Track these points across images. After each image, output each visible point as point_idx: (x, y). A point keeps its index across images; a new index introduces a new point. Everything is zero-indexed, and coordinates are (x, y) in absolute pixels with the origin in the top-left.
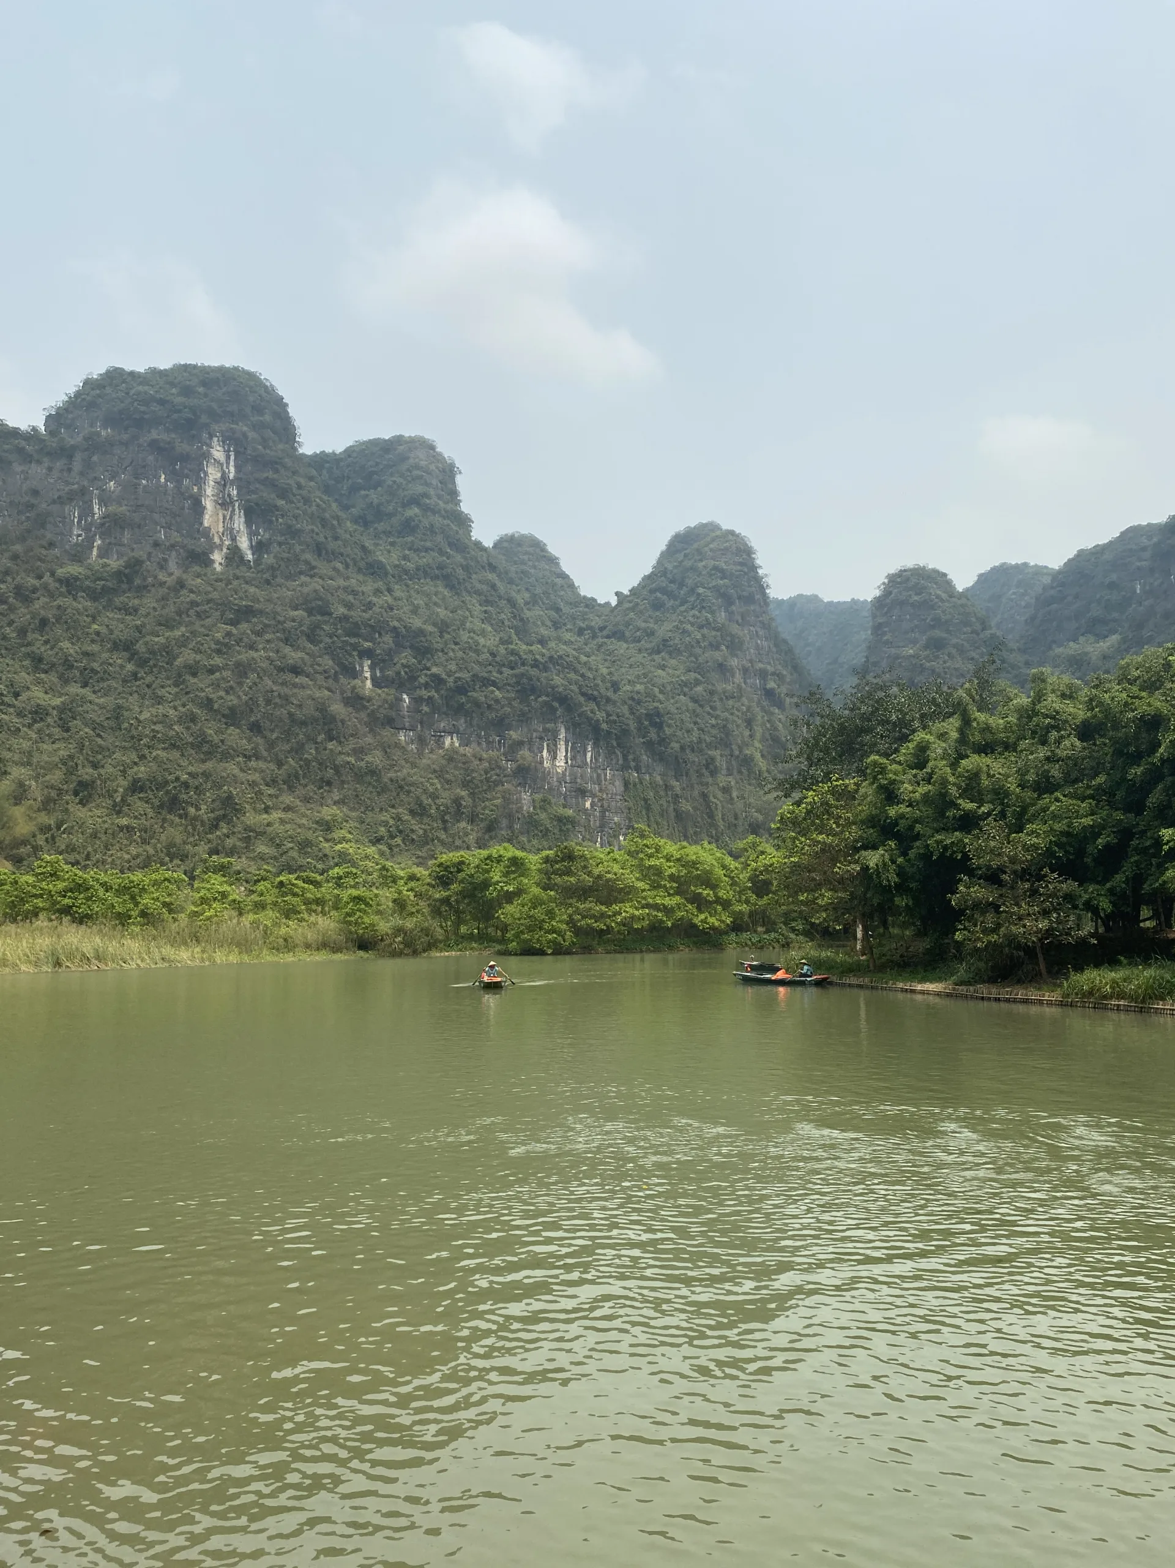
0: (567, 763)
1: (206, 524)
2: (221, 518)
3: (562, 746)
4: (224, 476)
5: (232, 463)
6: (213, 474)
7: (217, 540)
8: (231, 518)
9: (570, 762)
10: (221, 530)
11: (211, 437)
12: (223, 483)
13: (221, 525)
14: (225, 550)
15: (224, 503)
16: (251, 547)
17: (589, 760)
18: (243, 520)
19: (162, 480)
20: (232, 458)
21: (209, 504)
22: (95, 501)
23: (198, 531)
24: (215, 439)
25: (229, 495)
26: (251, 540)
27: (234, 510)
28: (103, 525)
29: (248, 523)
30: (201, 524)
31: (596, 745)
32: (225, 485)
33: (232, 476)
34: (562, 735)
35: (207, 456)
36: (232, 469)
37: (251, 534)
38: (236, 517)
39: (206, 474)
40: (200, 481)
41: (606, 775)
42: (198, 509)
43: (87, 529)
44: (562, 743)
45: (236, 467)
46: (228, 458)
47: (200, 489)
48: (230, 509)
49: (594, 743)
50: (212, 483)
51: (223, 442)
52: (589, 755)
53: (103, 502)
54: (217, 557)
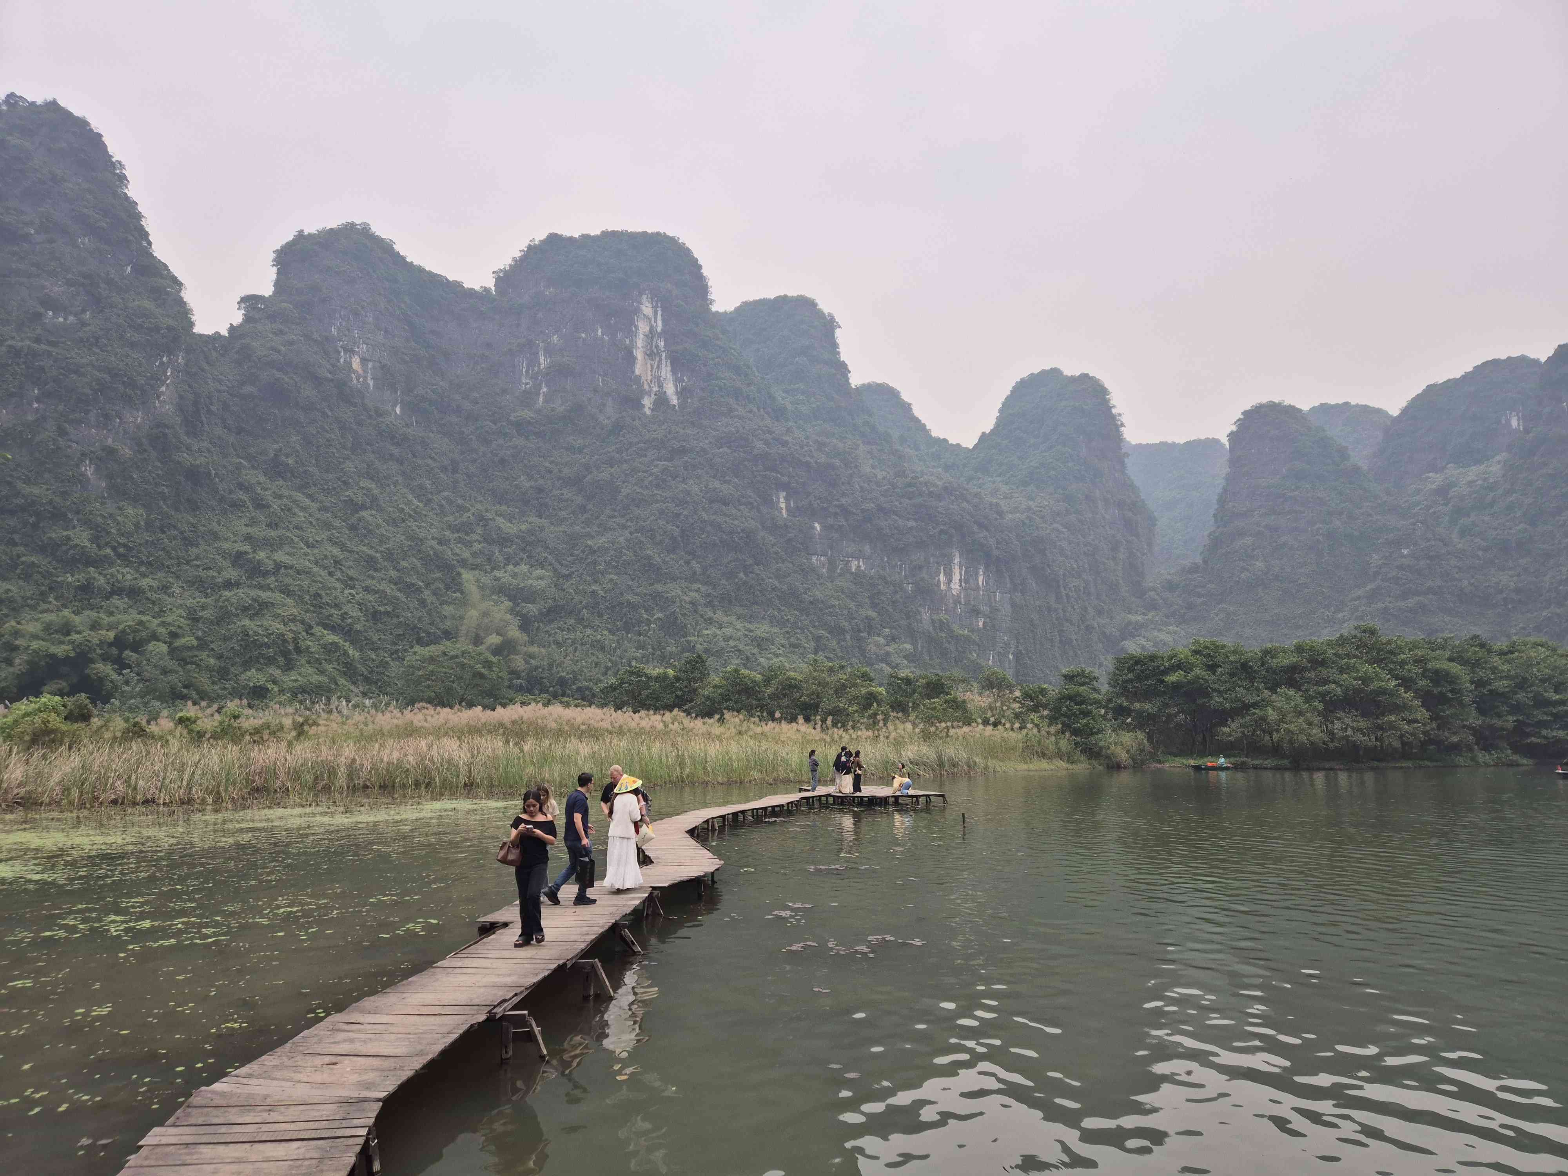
0: (961, 586)
1: (637, 372)
2: (649, 367)
3: (956, 570)
4: (652, 330)
5: (659, 317)
6: (643, 328)
7: (646, 387)
8: (658, 367)
9: (963, 584)
10: (649, 378)
11: (641, 294)
12: (651, 335)
13: (650, 373)
14: (653, 396)
15: (651, 354)
16: (677, 393)
17: (980, 583)
18: (669, 368)
19: (599, 333)
20: (659, 313)
21: (639, 354)
22: (541, 353)
23: (631, 379)
24: (644, 297)
25: (657, 347)
26: (676, 386)
27: (661, 360)
28: (547, 374)
29: (674, 371)
30: (633, 372)
31: (986, 569)
32: (652, 338)
33: (659, 329)
34: (957, 560)
35: (637, 311)
36: (660, 323)
37: (677, 381)
38: (663, 366)
39: (637, 328)
40: (631, 334)
41: (995, 597)
42: (631, 359)
43: (534, 377)
44: (957, 567)
45: (663, 320)
46: (656, 313)
47: (631, 341)
48: (657, 359)
49: (985, 568)
50: (641, 336)
51: (652, 299)
52: (981, 578)
53: (548, 352)
54: (647, 402)
